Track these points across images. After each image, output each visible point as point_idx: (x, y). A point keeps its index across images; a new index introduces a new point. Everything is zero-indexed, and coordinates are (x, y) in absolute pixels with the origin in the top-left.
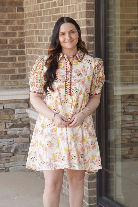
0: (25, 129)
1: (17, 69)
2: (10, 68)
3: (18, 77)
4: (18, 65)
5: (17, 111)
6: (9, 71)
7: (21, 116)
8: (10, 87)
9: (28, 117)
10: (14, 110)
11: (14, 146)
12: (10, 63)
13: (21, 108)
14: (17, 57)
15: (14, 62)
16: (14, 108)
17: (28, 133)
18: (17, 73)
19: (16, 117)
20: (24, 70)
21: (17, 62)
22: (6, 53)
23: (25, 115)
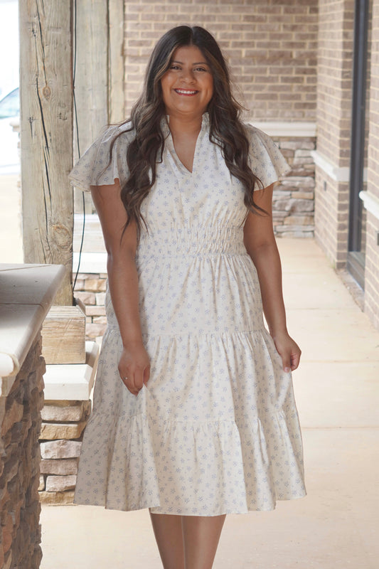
0: (308, 179)
1: (304, 94)
2: (294, 92)
3: (305, 105)
4: (307, 89)
5: (298, 153)
6: (293, 97)
7: (303, 160)
8: (292, 119)
9: (313, 163)
10: (293, 152)
11: (291, 202)
12: (295, 85)
13: (306, 149)
14: (306, 77)
15: (299, 84)
16: (294, 148)
17: (312, 185)
18: (304, 100)
19: (296, 161)
20: (315, 97)
21: (305, 84)
22: (290, 71)
23: (309, 159)
